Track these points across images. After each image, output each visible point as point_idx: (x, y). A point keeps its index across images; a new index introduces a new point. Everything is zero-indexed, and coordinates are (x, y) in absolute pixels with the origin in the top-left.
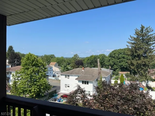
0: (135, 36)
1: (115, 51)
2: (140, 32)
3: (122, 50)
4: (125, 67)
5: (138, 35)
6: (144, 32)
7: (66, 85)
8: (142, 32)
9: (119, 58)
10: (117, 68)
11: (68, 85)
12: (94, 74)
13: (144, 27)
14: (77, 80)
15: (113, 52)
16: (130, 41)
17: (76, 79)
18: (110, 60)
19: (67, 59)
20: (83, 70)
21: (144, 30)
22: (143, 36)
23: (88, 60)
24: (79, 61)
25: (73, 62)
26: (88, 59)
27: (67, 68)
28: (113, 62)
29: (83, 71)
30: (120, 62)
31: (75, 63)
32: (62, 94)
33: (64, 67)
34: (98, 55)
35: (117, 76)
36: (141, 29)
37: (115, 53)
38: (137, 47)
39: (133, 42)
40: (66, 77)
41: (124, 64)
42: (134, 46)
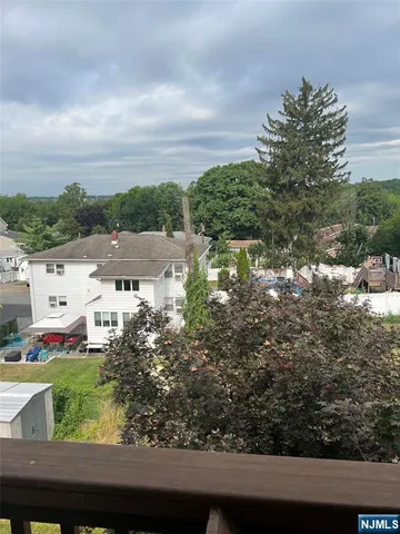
0: (284, 120)
1: (213, 170)
2: (299, 105)
3: (237, 167)
4: (248, 224)
5: (291, 114)
6: (310, 104)
7: (52, 299)
8: (306, 106)
9: (229, 197)
10: (222, 230)
11: (63, 300)
12: (154, 255)
13: (311, 88)
14: (94, 280)
15: (207, 174)
16: (268, 136)
17: (92, 275)
18: (199, 203)
19: (41, 203)
20: (114, 242)
21: (311, 98)
22: (307, 119)
23: (123, 203)
24: (88, 209)
25: (68, 212)
26: (123, 200)
27: (47, 237)
28: (209, 210)
29: (114, 246)
30: (231, 210)
31: (76, 217)
32: (41, 334)
33: (36, 232)
34: (155, 188)
35: (224, 256)
36: (301, 93)
37: (214, 180)
38: (288, 156)
39: (276, 138)
40: (48, 271)
41: (243, 215)
42: (278, 152)
